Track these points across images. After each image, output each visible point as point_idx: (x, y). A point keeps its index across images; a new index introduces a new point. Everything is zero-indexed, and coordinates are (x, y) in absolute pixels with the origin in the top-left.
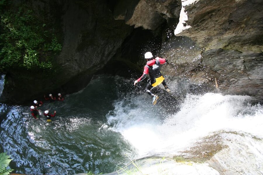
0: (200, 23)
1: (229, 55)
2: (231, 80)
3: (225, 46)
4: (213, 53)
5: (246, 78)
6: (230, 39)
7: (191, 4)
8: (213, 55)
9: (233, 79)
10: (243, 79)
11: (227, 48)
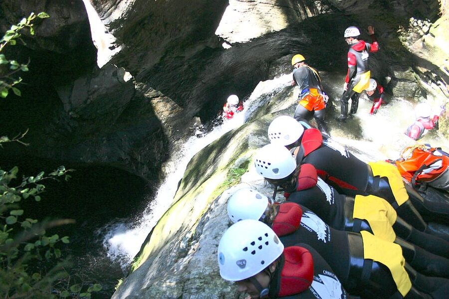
0: (132, 38)
1: (169, 66)
2: (183, 95)
3: (162, 58)
4: (148, 73)
5: (200, 84)
6: (166, 46)
7: (117, 18)
8: (148, 76)
9: (185, 93)
10: (196, 86)
11: (165, 59)
